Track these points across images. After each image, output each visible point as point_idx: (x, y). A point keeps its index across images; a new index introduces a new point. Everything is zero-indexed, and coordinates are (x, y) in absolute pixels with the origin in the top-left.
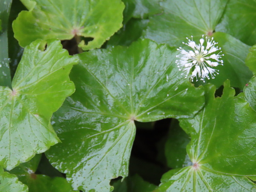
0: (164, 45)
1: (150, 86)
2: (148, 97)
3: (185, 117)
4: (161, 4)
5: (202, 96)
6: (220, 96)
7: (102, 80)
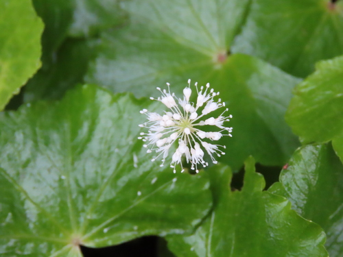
0: (124, 94)
1: (103, 178)
2: (101, 200)
3: (177, 231)
4: (123, 5)
5: (206, 191)
6: (240, 189)
7: (11, 172)
